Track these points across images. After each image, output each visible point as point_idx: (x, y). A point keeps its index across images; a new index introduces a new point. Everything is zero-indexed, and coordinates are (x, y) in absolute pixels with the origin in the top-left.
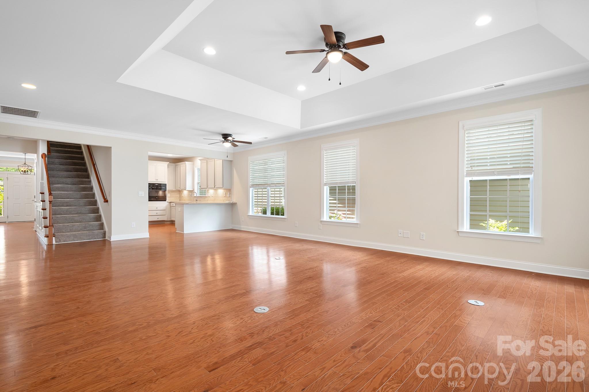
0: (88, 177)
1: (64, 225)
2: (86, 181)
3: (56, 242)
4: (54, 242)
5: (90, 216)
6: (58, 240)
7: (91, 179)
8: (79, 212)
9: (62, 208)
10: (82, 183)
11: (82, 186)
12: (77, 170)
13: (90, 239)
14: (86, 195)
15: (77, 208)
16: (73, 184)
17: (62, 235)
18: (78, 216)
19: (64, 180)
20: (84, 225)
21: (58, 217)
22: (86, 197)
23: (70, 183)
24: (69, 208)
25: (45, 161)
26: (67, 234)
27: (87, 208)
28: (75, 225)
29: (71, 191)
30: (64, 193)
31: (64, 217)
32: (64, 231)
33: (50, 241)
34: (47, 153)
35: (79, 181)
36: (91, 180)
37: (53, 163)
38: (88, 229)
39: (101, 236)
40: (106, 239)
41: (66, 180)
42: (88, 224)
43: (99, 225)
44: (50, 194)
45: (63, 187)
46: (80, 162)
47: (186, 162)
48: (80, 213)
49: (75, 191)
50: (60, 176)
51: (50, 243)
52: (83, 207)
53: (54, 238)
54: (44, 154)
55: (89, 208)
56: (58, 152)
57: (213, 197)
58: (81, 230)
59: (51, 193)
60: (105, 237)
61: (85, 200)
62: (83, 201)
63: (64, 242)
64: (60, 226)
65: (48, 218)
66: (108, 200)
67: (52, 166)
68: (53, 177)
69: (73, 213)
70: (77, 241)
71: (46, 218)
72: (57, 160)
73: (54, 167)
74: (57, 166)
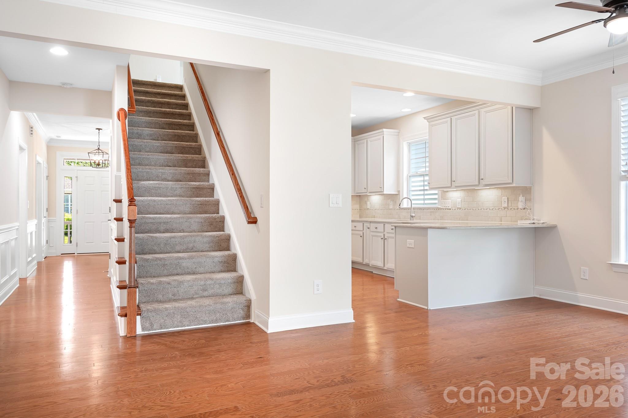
0: (203, 164)
1: (160, 283)
2: (199, 174)
3: (143, 329)
4: (139, 331)
5: (213, 257)
6: (147, 325)
7: (208, 167)
8: (191, 245)
9: (156, 238)
10: (194, 177)
11: (194, 185)
12: (182, 150)
13: (216, 321)
14: (202, 204)
15: (186, 236)
16: (177, 181)
17: (155, 310)
18: (191, 258)
19: (160, 171)
20: (202, 283)
21: (147, 260)
22: (202, 209)
23: (170, 178)
24: (171, 238)
25: (123, 125)
26: (166, 309)
27: (206, 236)
28: (181, 283)
29: (172, 196)
30: (160, 201)
31: (160, 259)
32: (160, 297)
33: (131, 326)
34: (128, 108)
35: (188, 174)
36: (209, 171)
37: (139, 136)
38: (210, 292)
39: (242, 312)
40: (252, 321)
41: (163, 171)
42: (212, 279)
43: (234, 282)
44: (132, 201)
45: (158, 186)
46: (188, 133)
47: (384, 130)
48: (192, 250)
49: (180, 196)
50: (153, 163)
51: (129, 333)
52: (198, 236)
53: (138, 318)
54: (122, 109)
55: (211, 236)
56: (148, 114)
57: (460, 208)
58: (196, 294)
59: (133, 199)
60: (248, 316)
61: (201, 218)
62: (197, 220)
63: (161, 328)
64: (152, 284)
65: (127, 263)
66: (256, 218)
67: (137, 142)
68: (140, 164)
69: (178, 248)
70: (188, 326)
71: (124, 263)
72: (147, 131)
73: (141, 144)
74: (147, 142)
